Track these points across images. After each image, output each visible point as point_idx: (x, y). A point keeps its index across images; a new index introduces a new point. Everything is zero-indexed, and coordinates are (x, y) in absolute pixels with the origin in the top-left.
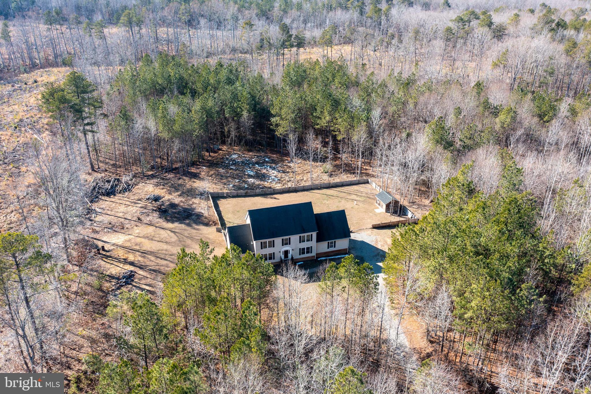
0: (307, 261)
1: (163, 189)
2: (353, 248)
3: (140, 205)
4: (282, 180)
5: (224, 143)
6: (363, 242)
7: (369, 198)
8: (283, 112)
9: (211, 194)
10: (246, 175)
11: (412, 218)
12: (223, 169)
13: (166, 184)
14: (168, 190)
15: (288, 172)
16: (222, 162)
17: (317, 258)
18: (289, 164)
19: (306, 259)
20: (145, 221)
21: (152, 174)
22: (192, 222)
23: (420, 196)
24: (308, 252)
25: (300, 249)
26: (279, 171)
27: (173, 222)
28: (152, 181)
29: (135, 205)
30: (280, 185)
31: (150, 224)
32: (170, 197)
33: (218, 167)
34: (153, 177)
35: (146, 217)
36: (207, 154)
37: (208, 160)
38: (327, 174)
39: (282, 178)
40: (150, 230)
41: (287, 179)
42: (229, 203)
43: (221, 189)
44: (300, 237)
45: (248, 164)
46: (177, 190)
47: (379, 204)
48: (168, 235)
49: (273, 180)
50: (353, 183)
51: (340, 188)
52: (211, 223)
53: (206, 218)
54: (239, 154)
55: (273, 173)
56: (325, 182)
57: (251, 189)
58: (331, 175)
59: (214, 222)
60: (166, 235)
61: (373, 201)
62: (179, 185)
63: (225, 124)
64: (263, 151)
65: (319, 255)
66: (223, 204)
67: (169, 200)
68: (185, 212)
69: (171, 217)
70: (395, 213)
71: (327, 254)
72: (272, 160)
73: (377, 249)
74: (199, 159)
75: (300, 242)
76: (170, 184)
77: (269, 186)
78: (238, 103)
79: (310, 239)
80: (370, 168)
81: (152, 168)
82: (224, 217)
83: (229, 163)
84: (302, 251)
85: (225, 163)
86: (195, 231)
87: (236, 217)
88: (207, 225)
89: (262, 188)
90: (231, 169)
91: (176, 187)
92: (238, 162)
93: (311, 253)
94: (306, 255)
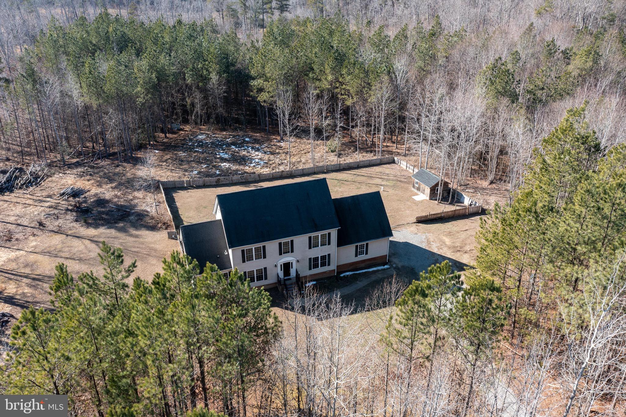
0: (322, 279)
1: (88, 180)
2: (394, 254)
3: (47, 204)
4: (271, 163)
5: (186, 121)
6: (407, 244)
7: (400, 181)
8: (267, 70)
9: (163, 183)
10: (218, 158)
11: (471, 205)
12: (184, 152)
13: (97, 173)
14: (98, 181)
15: (279, 153)
16: (184, 144)
17: (339, 273)
18: (278, 144)
19: (321, 277)
20: (51, 227)
21: (77, 162)
22: (128, 225)
23: (472, 176)
24: (323, 265)
25: (310, 259)
26: (265, 153)
27: (96, 226)
28: (75, 171)
29: (41, 204)
30: (267, 170)
31: (59, 231)
32: (99, 190)
33: (176, 150)
34: (77, 165)
35: (53, 221)
36: (162, 135)
37: (163, 142)
38: (335, 153)
39: (269, 160)
40: (57, 240)
41: (277, 161)
42: (191, 196)
43: (180, 177)
44: (310, 238)
45: (220, 145)
46: (111, 180)
47: (418, 189)
48: (86, 247)
49: (258, 164)
50: (373, 163)
51: (356, 170)
52: (160, 225)
53: (152, 218)
54: (208, 134)
55: (257, 155)
56: (333, 163)
57: (225, 176)
58: (339, 155)
59: (164, 224)
60: (82, 247)
61: (406, 185)
62: (115, 174)
63: (186, 94)
64: (241, 130)
65: (341, 268)
66: (180, 197)
67: (95, 195)
68: (119, 210)
69: (94, 219)
70: (444, 199)
71: (353, 266)
72: (255, 140)
73: (433, 254)
74: (149, 141)
75: (310, 248)
76: (101, 174)
77: (252, 171)
78: (203, 63)
79: (327, 241)
80: (392, 145)
81: (79, 154)
82: (182, 217)
83: (193, 145)
84: (314, 263)
85: (187, 145)
86: (132, 239)
87: (202, 215)
88: (153, 228)
89: (242, 174)
90: (196, 151)
91: (109, 176)
92: (207, 143)
93: (329, 265)
94: (320, 270)
